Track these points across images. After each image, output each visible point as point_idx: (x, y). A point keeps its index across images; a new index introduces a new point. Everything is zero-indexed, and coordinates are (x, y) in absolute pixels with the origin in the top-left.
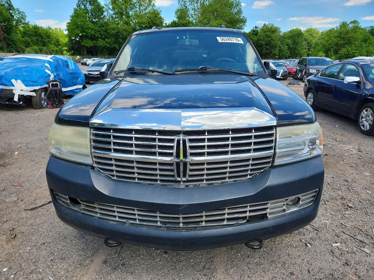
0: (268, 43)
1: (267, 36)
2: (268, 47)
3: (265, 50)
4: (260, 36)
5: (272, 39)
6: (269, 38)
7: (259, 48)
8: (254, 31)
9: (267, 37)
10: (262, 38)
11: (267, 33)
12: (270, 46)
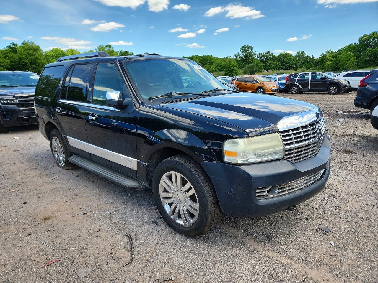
0: (33, 62)
1: (30, 54)
2: (34, 66)
3: (32, 69)
4: (21, 54)
5: (37, 58)
6: (33, 57)
7: (23, 67)
8: (12, 48)
9: (30, 56)
10: (24, 56)
11: (29, 51)
12: (36, 65)
